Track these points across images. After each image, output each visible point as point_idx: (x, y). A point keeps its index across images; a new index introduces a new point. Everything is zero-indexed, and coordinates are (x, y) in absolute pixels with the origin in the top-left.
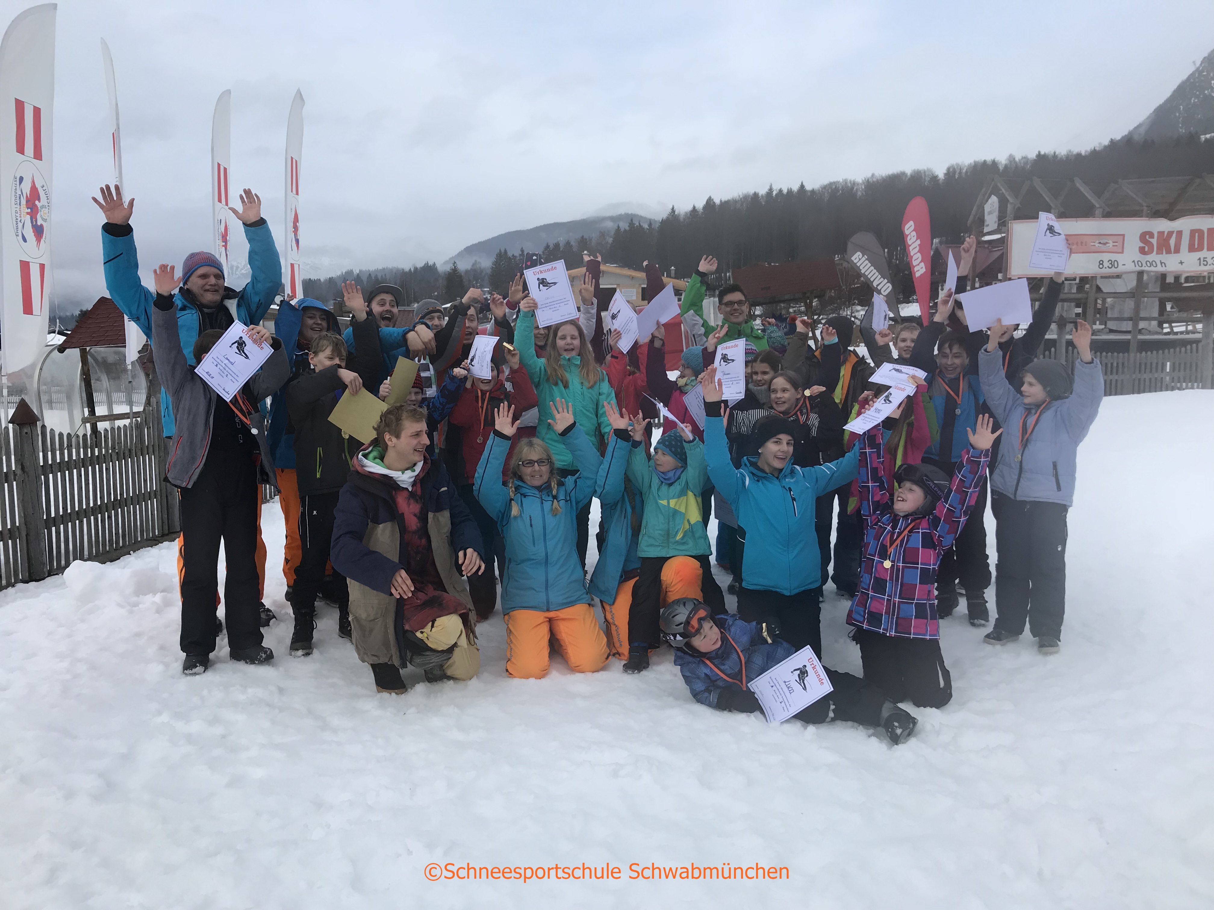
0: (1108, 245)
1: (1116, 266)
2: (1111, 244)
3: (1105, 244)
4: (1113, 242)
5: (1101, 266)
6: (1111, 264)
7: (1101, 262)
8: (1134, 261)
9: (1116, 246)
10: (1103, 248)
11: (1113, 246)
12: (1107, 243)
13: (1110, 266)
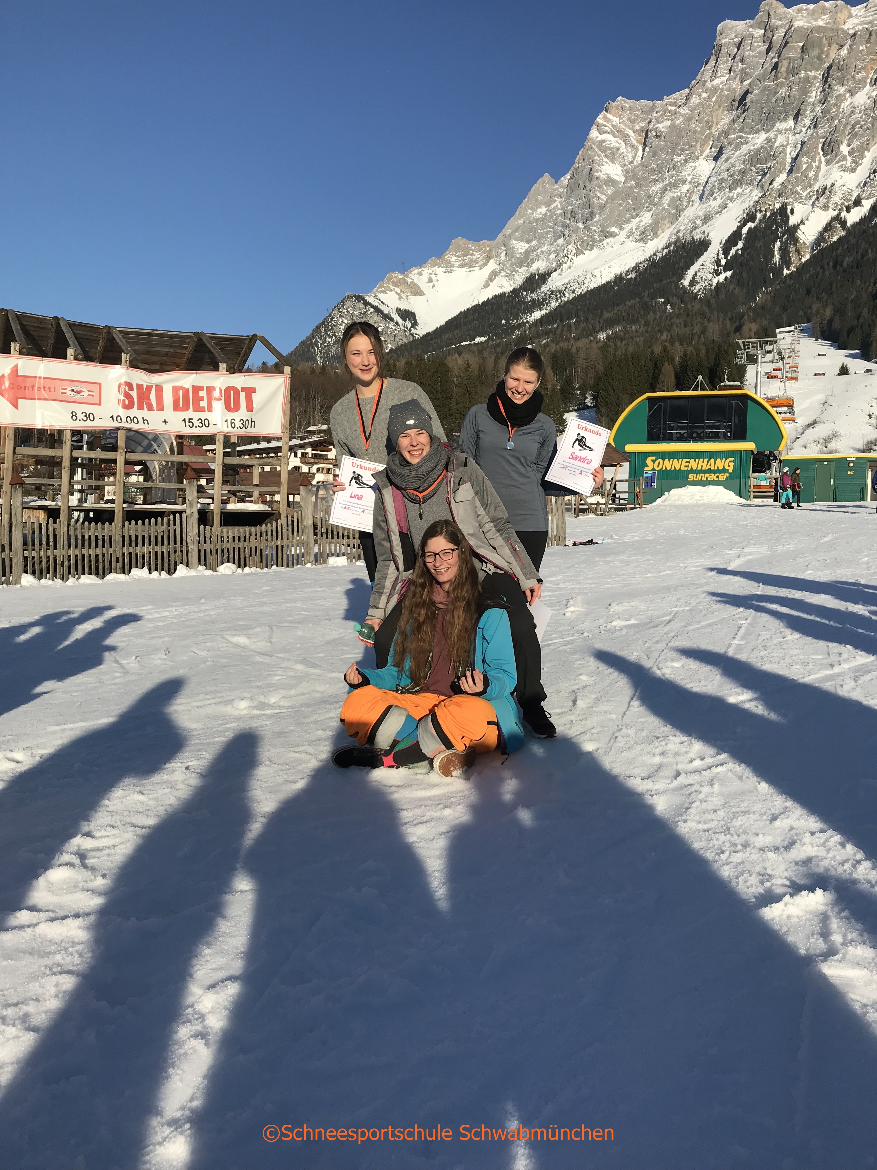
0: (82, 394)
1: (92, 418)
2: (86, 393)
3: (78, 392)
4: (89, 391)
5: (74, 418)
6: (86, 416)
7: (74, 414)
8: (112, 417)
9: (93, 396)
10: (77, 397)
11: (89, 395)
12: (81, 391)
13: (85, 418)
